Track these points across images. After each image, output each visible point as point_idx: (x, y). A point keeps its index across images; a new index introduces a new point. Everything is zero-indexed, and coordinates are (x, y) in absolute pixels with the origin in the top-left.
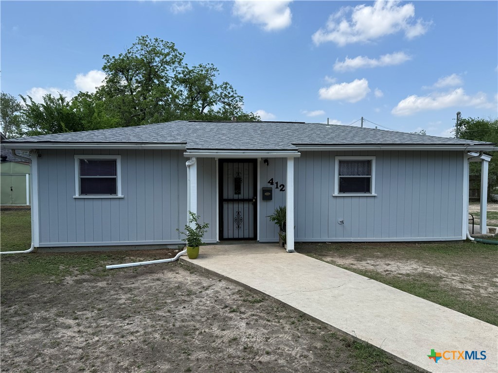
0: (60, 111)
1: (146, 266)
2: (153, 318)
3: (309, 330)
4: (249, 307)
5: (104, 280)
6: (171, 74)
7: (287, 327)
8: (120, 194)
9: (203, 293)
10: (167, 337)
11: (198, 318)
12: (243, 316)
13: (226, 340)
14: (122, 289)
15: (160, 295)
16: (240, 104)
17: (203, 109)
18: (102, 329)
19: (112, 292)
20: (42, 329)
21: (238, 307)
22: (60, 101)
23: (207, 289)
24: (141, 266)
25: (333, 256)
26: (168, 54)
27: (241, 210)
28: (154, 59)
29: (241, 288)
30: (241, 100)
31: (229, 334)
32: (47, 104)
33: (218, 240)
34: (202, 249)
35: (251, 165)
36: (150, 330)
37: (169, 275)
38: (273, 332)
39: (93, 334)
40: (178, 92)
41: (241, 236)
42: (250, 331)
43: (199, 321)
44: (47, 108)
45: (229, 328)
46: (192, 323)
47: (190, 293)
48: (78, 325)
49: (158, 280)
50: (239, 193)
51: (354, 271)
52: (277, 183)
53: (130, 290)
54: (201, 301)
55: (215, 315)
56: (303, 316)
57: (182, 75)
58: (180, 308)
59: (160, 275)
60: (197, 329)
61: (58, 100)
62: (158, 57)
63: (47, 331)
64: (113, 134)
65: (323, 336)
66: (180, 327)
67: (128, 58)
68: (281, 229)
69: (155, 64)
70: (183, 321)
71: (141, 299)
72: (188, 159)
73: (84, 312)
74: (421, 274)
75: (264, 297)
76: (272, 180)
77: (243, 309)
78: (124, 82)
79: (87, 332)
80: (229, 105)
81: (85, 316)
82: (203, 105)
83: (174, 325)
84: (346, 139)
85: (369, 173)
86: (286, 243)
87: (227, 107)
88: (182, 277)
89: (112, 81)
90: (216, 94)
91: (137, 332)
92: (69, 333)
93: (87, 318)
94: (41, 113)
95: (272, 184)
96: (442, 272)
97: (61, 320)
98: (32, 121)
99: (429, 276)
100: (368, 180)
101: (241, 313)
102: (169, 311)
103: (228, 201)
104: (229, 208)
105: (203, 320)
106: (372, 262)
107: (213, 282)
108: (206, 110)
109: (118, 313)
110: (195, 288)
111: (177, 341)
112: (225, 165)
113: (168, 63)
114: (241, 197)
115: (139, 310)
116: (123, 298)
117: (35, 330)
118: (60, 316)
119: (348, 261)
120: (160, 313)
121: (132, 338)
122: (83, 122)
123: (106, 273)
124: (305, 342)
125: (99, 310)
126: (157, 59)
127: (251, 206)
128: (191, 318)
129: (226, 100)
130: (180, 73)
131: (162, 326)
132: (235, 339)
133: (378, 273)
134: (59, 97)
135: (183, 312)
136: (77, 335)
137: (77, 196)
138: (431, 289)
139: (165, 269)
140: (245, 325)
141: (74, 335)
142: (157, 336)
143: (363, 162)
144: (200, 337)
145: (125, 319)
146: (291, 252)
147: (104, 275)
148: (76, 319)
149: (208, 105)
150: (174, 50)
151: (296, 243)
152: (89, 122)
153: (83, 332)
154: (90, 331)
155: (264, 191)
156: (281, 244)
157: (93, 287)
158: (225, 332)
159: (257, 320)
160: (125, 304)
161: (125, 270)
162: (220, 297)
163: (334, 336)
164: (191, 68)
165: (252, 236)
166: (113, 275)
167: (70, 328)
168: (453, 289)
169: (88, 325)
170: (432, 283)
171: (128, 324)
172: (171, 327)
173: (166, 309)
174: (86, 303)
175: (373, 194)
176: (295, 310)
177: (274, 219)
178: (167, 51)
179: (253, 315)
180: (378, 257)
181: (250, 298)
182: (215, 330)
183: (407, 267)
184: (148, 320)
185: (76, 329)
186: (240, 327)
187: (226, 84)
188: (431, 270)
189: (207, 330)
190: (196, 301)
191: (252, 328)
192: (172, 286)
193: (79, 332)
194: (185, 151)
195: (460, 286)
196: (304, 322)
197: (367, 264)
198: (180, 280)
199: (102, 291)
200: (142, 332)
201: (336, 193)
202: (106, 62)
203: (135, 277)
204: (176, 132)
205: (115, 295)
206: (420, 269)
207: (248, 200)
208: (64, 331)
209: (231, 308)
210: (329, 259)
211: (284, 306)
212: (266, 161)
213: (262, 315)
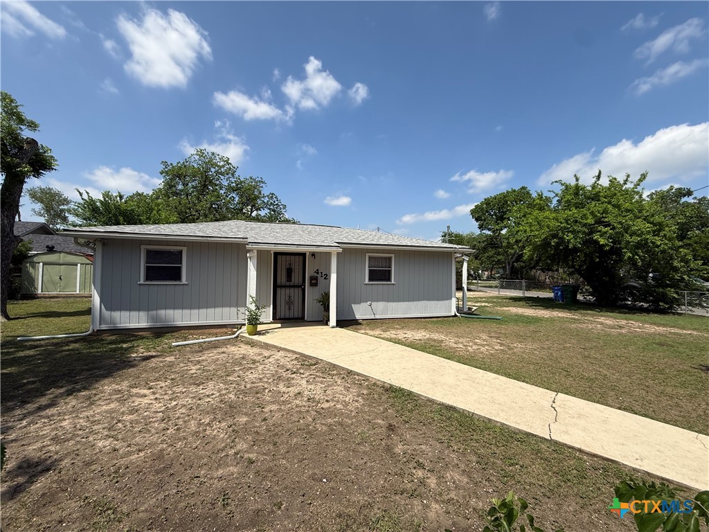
0: (118, 208)
1: (210, 342)
2: (225, 383)
3: (356, 382)
4: (306, 370)
5: (172, 355)
6: (225, 183)
7: (339, 381)
8: (184, 281)
9: (266, 361)
10: (241, 396)
11: (266, 380)
12: (303, 376)
13: (292, 394)
14: (191, 362)
15: (228, 364)
16: (283, 211)
17: (251, 213)
18: (178, 395)
19: (182, 365)
20: (116, 400)
21: (298, 370)
22: (118, 198)
23: (269, 358)
24: (205, 342)
25: (365, 330)
26: (223, 166)
27: (292, 295)
28: (210, 169)
29: (298, 356)
30: (284, 208)
31: (293, 390)
32: (105, 199)
33: (271, 320)
34: (260, 328)
35: (301, 257)
36: (224, 392)
37: (232, 349)
38: (329, 386)
39: (171, 400)
40: (230, 198)
41: (292, 316)
42: (310, 387)
43: (266, 382)
44: (104, 203)
45: (293, 386)
46: (261, 384)
47: (254, 362)
48: (154, 393)
49: (223, 353)
50: (291, 281)
51: (383, 338)
52: (322, 273)
53: (199, 362)
54: (265, 367)
55: (280, 377)
56: (350, 372)
57: (234, 184)
58: (248, 373)
59: (224, 349)
60: (266, 388)
61: (116, 197)
62: (215, 168)
63: (122, 401)
64: (179, 229)
65: (367, 385)
66: (251, 388)
67: (185, 166)
68: (325, 310)
69: (211, 173)
70: (252, 383)
71: (211, 369)
72: (249, 251)
73: (157, 383)
74: (428, 339)
75: (317, 361)
76: (318, 270)
77: (302, 371)
78: (180, 187)
79: (163, 398)
80: (274, 211)
81: (159, 386)
82: (251, 210)
83: (245, 387)
84: (373, 240)
85: (390, 267)
86: (329, 320)
87: (272, 213)
88: (244, 350)
89: (170, 185)
90: (263, 201)
91: (213, 394)
92: (146, 401)
93: (161, 387)
94: (97, 207)
95: (318, 273)
96: (442, 337)
97: (134, 391)
98: (88, 214)
99: (435, 340)
100: (389, 272)
101: (301, 374)
102: (239, 376)
103: (282, 287)
104: (282, 293)
105: (270, 381)
106: (394, 332)
107: (273, 353)
108: (254, 214)
109: (192, 381)
110: (257, 358)
111: (250, 399)
112: (279, 257)
113: (222, 174)
114: (292, 283)
115: (211, 377)
116: (194, 369)
117: (110, 401)
118: (133, 388)
119: (377, 332)
120: (231, 378)
121: (209, 399)
122: (142, 218)
123: (172, 350)
124: (354, 390)
125: (172, 379)
126: (213, 170)
127: (300, 291)
128: (259, 381)
129: (272, 207)
130: (232, 183)
131: (235, 388)
132: (299, 393)
133: (399, 340)
134: (117, 194)
135: (251, 376)
136: (154, 402)
137: (142, 282)
138: (437, 348)
139: (228, 344)
140: (305, 382)
141: (151, 402)
142: (232, 396)
143: (386, 258)
144: (270, 394)
145: (199, 386)
146: (333, 327)
147: (170, 351)
148: (150, 388)
149: (256, 210)
150: (229, 164)
151: (337, 321)
152: (147, 219)
153: (160, 399)
154: (166, 397)
155: (312, 278)
156: (325, 322)
157: (162, 362)
158: (290, 389)
159: (314, 378)
160: (196, 373)
161: (191, 346)
162: (281, 364)
163: (375, 384)
164: (242, 179)
165: (300, 316)
166: (179, 351)
167: (146, 396)
168: (451, 348)
169: (164, 393)
170: (437, 344)
171: (203, 389)
172: (243, 388)
173: (236, 375)
174: (157, 375)
175: (393, 282)
176: (343, 369)
177: (320, 302)
178: (222, 163)
179: (311, 375)
180: (397, 329)
181: (306, 363)
182: (282, 388)
183: (420, 335)
184: (221, 385)
185: (152, 397)
186: (302, 383)
187: (272, 194)
188: (436, 336)
189: (275, 389)
190: (261, 367)
191: (311, 384)
192: (236, 357)
193: (156, 399)
194: (248, 245)
195: (455, 346)
196: (351, 377)
197: (391, 334)
198: (243, 352)
199: (171, 365)
200: (218, 394)
201: (367, 281)
202: (164, 167)
203: (201, 351)
204: (236, 229)
205: (184, 367)
206: (428, 336)
207: (298, 286)
208: (140, 400)
209: (292, 371)
210: (363, 331)
211: (334, 366)
212: (313, 254)
213: (317, 374)
